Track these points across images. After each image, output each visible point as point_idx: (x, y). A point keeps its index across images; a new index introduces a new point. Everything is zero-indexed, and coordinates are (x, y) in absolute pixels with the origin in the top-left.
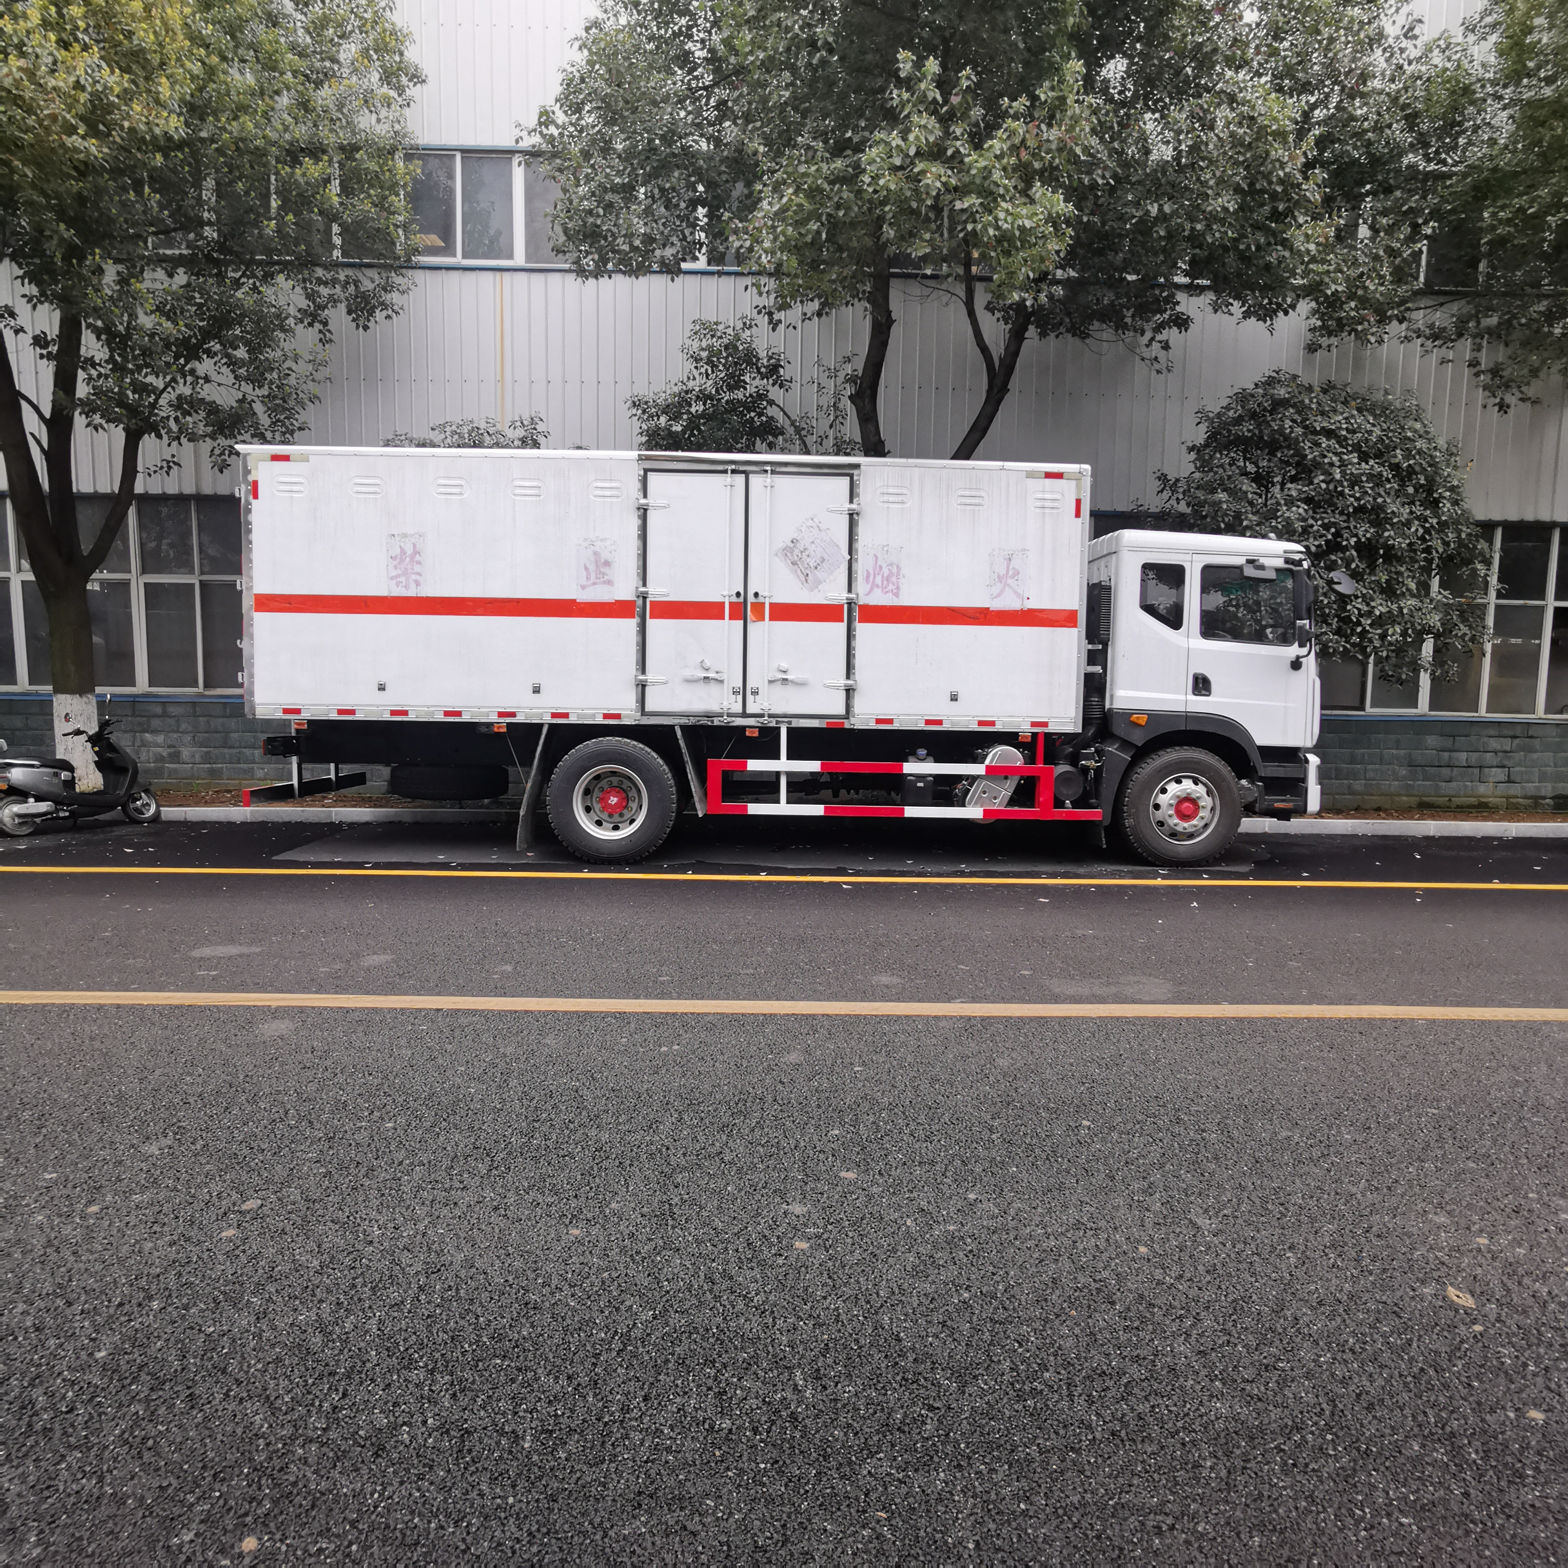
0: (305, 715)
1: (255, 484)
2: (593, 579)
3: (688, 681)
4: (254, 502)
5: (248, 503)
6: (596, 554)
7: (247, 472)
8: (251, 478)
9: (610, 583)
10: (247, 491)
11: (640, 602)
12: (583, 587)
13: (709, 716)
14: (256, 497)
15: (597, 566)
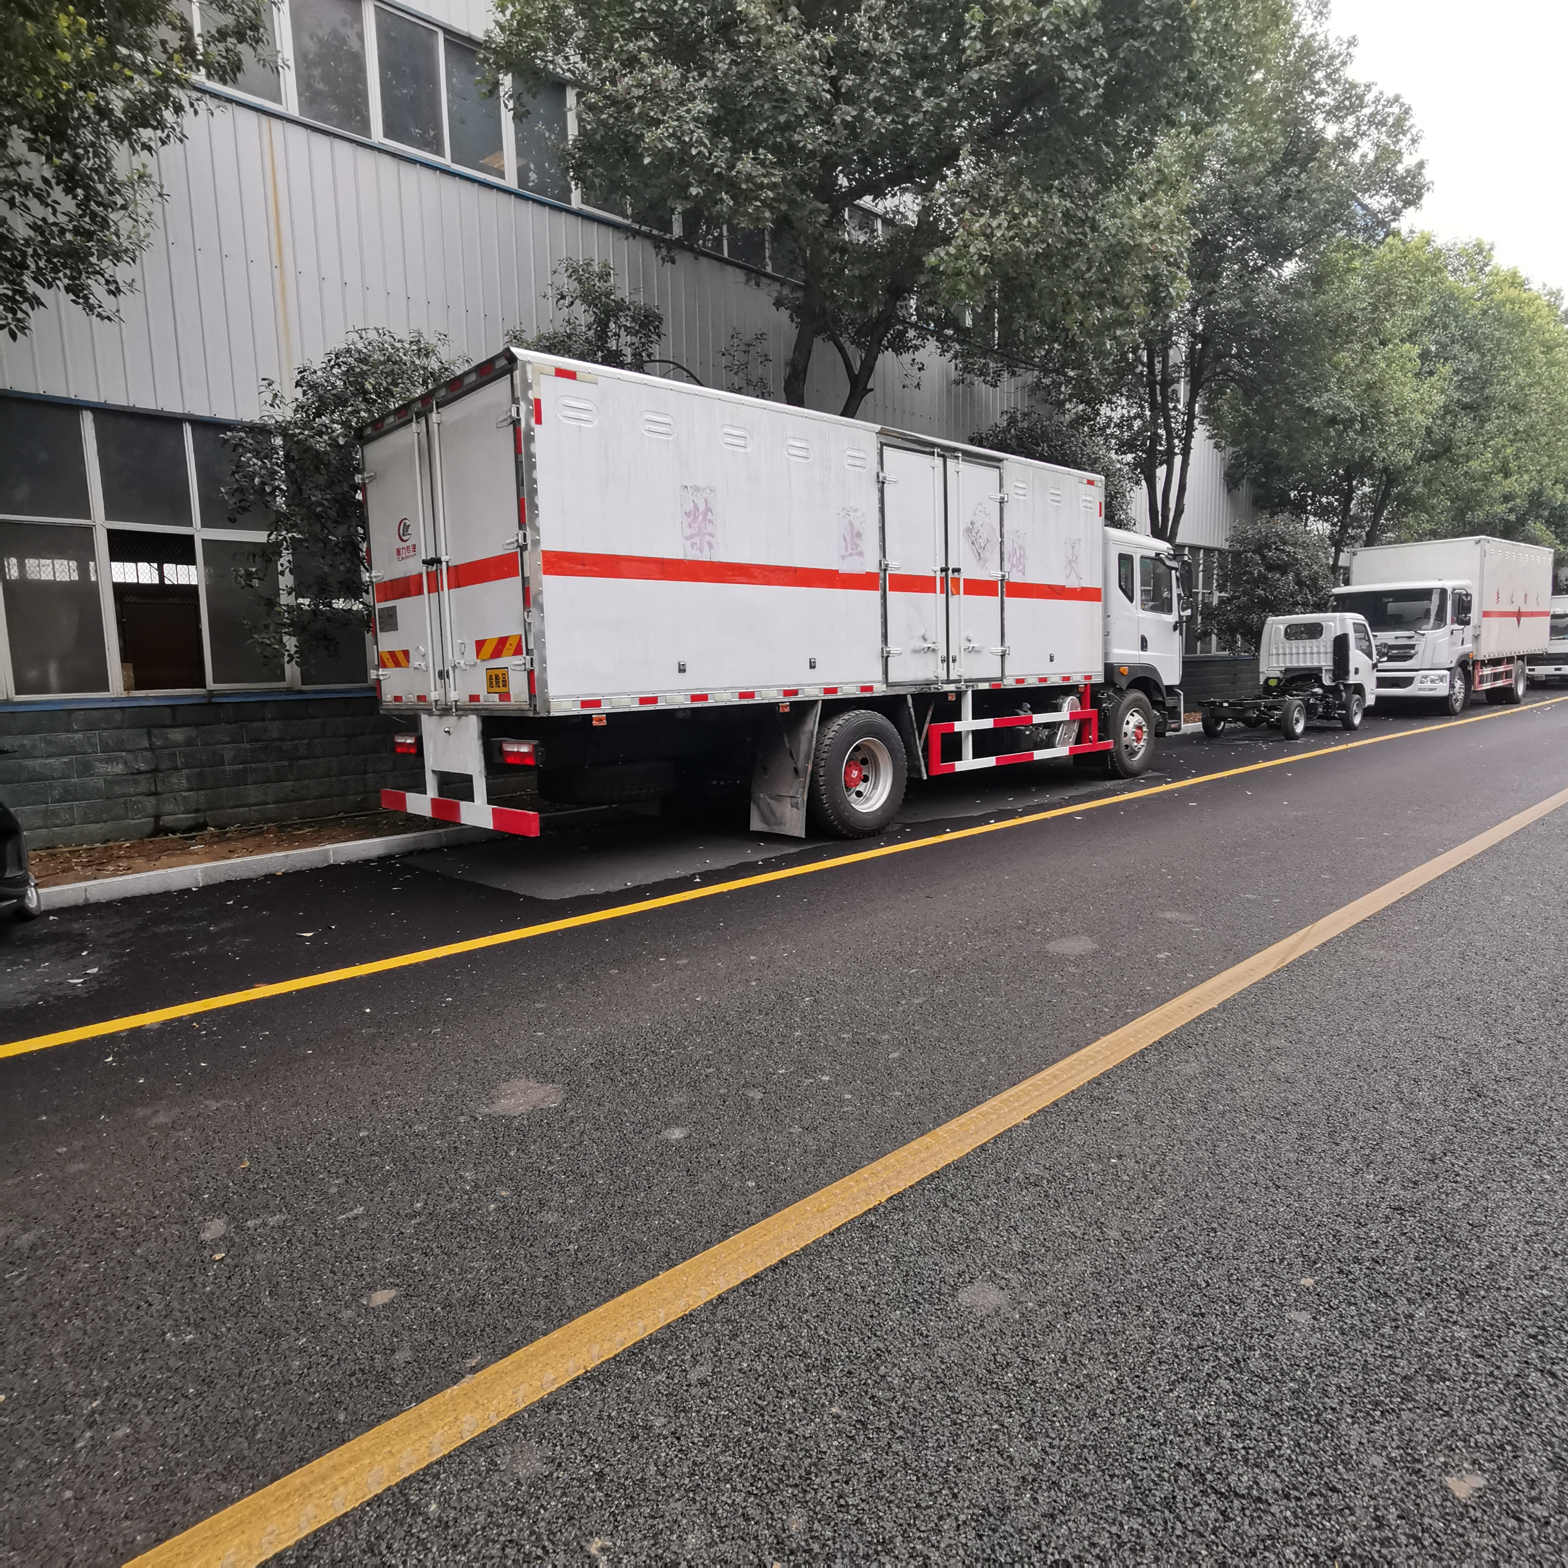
0: (606, 708)
1: (538, 402)
2: (850, 551)
3: (915, 652)
4: (537, 427)
5: (530, 429)
6: (851, 524)
7: (527, 386)
8: (531, 395)
9: (861, 554)
10: (528, 412)
11: (882, 575)
12: (843, 558)
13: (928, 684)
14: (539, 421)
15: (852, 537)
